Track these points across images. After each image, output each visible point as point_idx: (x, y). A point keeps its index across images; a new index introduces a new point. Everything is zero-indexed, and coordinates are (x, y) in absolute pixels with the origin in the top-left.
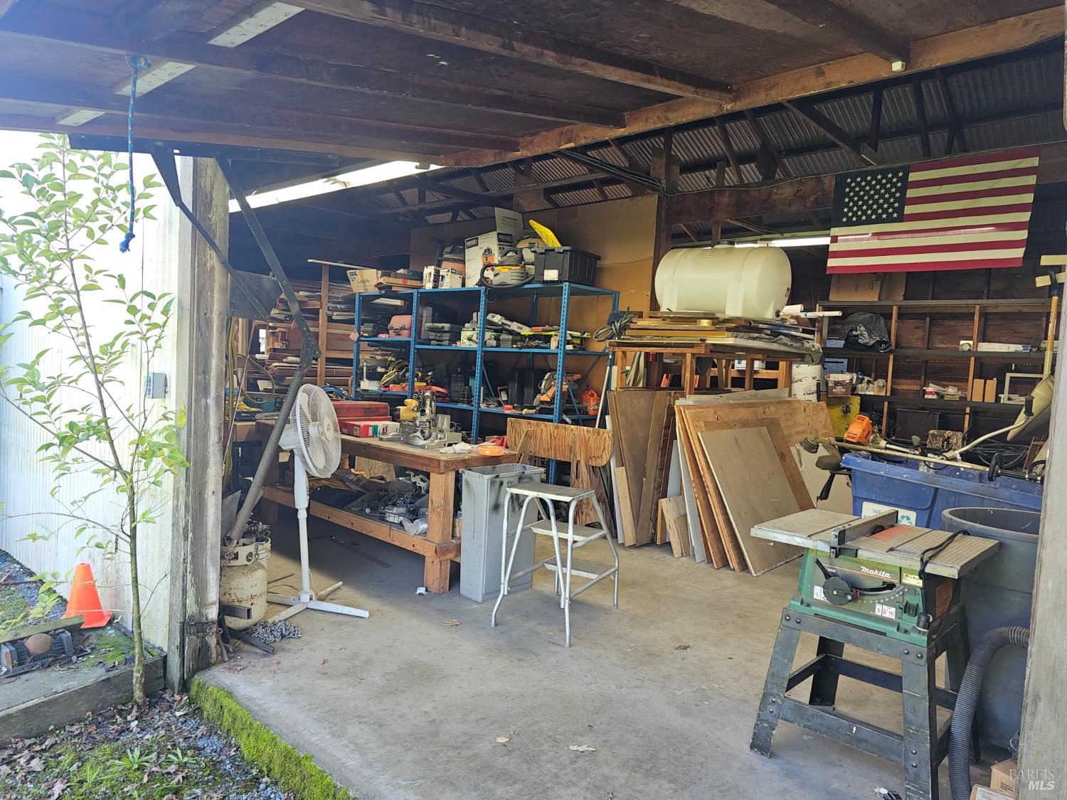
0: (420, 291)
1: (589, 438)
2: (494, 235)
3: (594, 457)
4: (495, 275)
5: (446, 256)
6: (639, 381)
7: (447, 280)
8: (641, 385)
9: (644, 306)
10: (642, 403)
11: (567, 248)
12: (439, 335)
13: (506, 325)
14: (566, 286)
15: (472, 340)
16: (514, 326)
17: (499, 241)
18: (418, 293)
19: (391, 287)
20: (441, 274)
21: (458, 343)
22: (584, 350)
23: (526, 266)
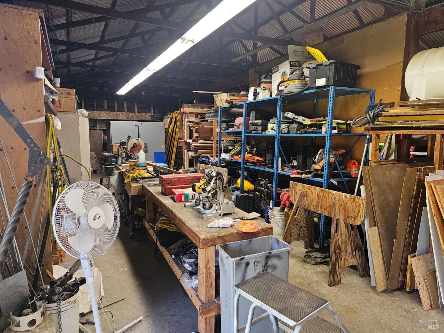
0: (247, 102)
1: (347, 203)
2: (287, 63)
3: (351, 217)
4: (285, 87)
5: (263, 80)
6: (391, 155)
7: (260, 94)
8: (392, 157)
9: (396, 98)
10: (393, 174)
11: (332, 61)
12: (256, 127)
13: (296, 118)
14: (331, 89)
15: (273, 129)
16: (300, 119)
17: (290, 66)
18: (246, 103)
19: (232, 102)
20: (257, 91)
21: (266, 132)
22: (349, 132)
23: (306, 79)
